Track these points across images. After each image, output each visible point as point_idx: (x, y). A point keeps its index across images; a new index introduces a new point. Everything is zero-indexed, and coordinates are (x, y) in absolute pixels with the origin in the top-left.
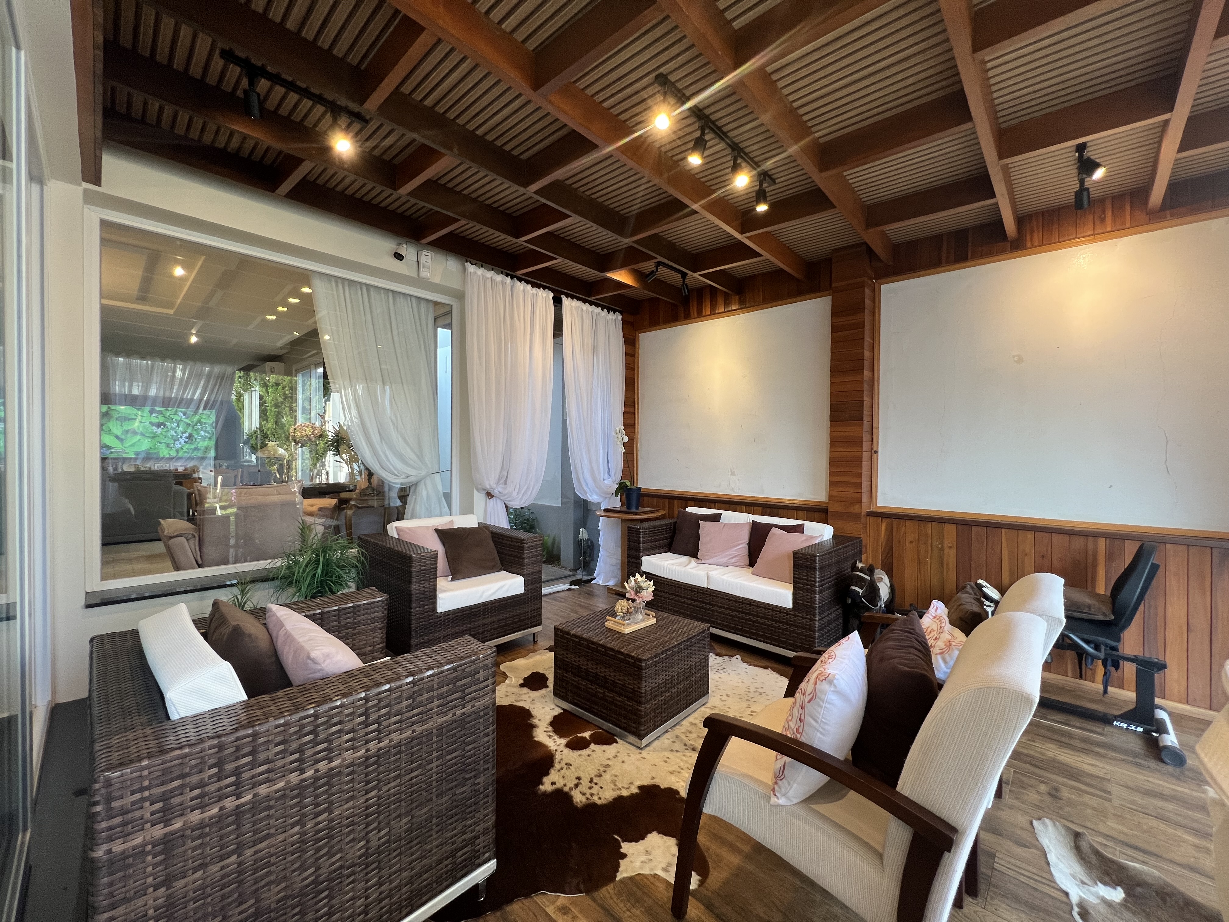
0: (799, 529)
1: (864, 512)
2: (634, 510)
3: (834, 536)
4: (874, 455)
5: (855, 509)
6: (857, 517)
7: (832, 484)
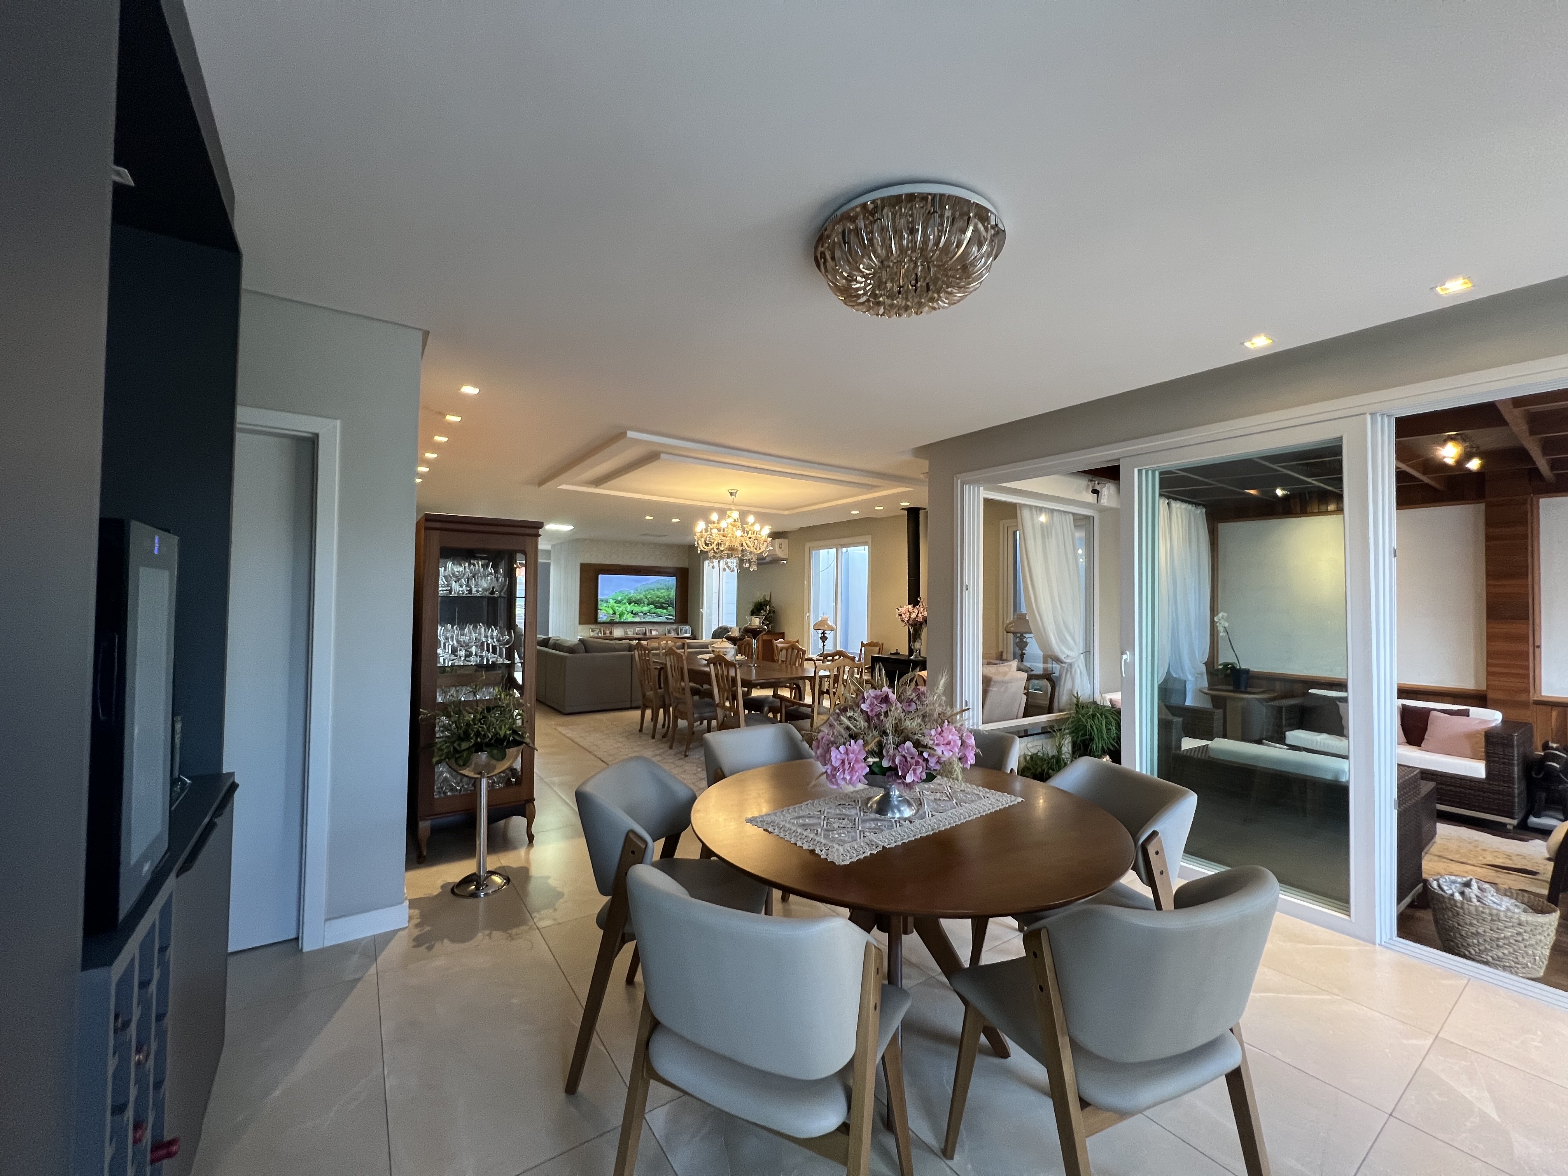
0: (1466, 713)
1: (1531, 701)
2: (1243, 689)
3: (1503, 721)
4: (1537, 650)
5: (1523, 697)
6: (1525, 705)
7: (1489, 674)
